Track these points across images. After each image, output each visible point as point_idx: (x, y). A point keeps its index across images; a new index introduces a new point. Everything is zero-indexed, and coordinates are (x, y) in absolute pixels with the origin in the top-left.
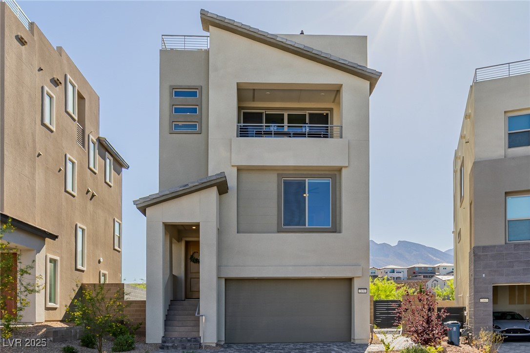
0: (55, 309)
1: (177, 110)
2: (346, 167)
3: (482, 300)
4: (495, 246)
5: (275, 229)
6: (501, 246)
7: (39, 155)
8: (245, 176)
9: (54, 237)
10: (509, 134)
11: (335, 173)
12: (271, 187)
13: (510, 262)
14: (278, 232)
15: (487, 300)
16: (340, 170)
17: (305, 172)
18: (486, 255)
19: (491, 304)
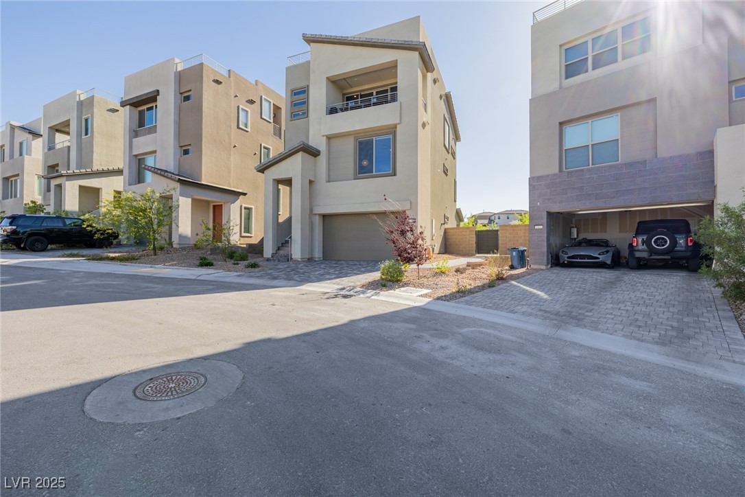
0: (251, 237)
1: (295, 105)
2: (399, 124)
3: (536, 227)
4: (548, 176)
5: (352, 177)
6: (555, 175)
7: (235, 146)
8: (333, 142)
9: (245, 194)
10: (566, 65)
11: (392, 130)
12: (349, 147)
13: (563, 189)
14: (355, 179)
15: (541, 227)
16: (395, 127)
17: (373, 133)
18: (540, 185)
19: (545, 231)
